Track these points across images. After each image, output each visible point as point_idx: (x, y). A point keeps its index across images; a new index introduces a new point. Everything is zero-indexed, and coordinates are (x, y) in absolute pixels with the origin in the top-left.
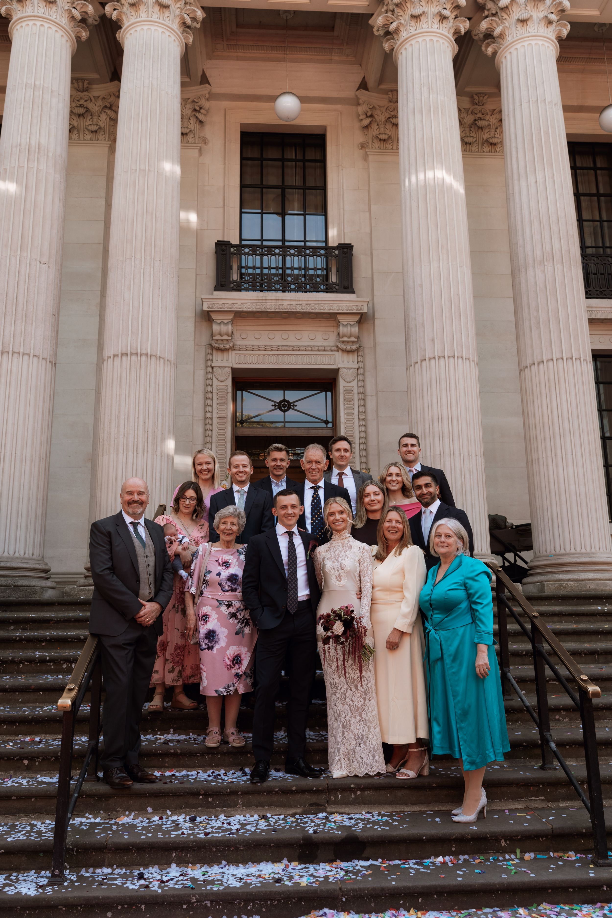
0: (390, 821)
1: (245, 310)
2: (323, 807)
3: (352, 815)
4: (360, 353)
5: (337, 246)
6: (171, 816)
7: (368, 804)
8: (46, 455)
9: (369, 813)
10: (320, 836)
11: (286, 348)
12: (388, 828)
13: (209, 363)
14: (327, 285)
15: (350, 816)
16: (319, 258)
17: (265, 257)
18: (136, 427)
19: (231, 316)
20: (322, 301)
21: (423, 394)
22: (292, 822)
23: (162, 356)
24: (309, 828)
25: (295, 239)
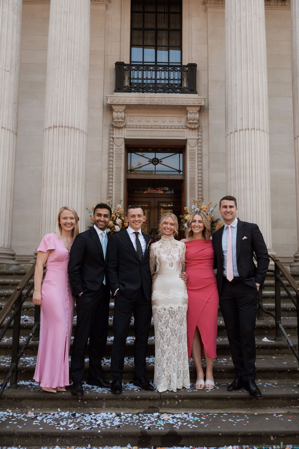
0: (199, 421)
1: (132, 103)
2: (157, 409)
3: (175, 415)
4: (200, 130)
5: (187, 65)
6: (60, 412)
7: (186, 408)
8: (11, 187)
9: (186, 414)
10: (152, 431)
11: (156, 127)
12: (197, 427)
13: (111, 136)
14: (181, 88)
15: (174, 416)
16: (176, 73)
17: (145, 72)
18: (62, 171)
19: (124, 107)
20: (177, 98)
21: (235, 152)
22: (136, 420)
23: (78, 128)
24: (146, 424)
25: (163, 61)
